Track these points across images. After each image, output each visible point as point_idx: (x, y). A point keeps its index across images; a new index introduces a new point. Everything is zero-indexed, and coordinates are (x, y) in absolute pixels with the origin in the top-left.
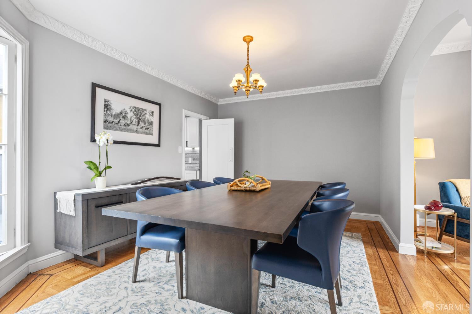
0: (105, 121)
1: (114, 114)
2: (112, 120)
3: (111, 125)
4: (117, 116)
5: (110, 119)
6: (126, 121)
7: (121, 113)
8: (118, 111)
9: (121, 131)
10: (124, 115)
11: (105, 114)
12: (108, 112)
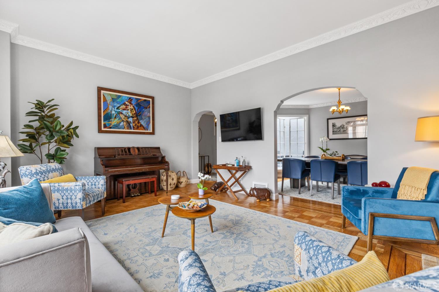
0: (333, 132)
1: (337, 127)
2: (337, 130)
3: (336, 132)
4: (339, 128)
5: (335, 130)
6: (344, 129)
7: (341, 126)
8: (339, 126)
9: (341, 134)
10: (342, 127)
11: (333, 129)
12: (335, 128)
